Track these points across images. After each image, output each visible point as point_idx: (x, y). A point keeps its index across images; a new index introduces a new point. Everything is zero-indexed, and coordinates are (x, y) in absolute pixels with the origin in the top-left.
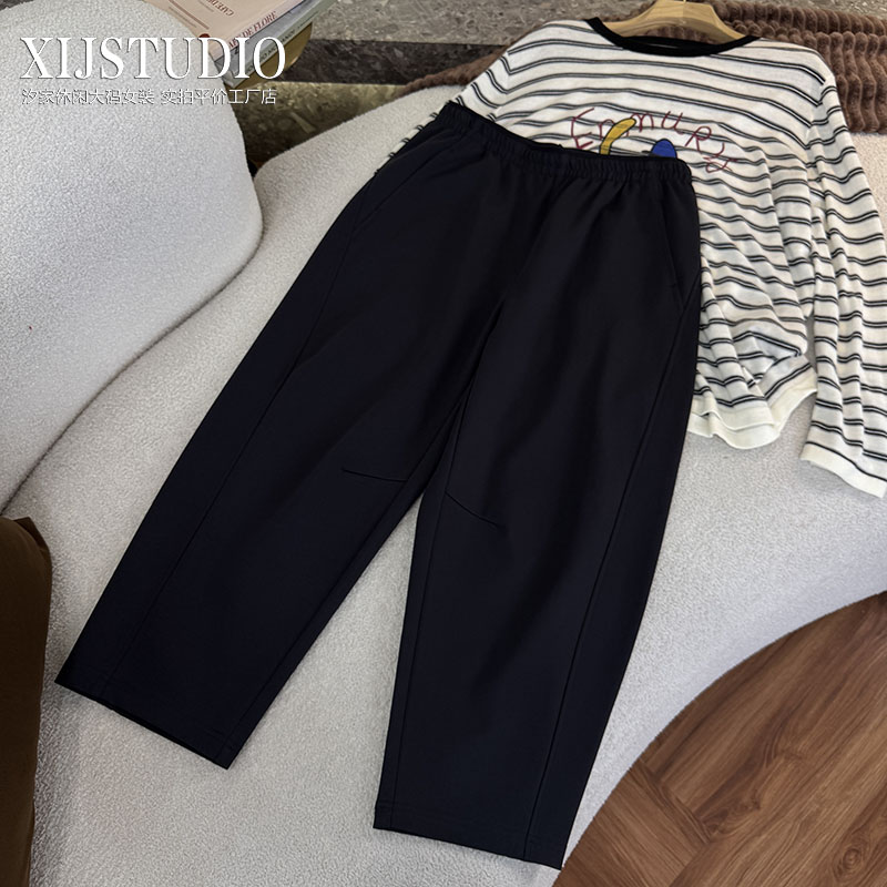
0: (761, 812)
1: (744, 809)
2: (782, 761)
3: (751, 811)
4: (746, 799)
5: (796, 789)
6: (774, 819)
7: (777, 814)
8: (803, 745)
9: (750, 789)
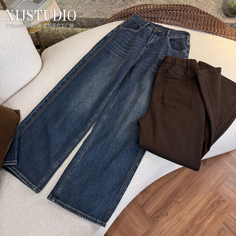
0: (168, 216)
1: (164, 215)
2: (175, 203)
5: (178, 211)
6: (171, 218)
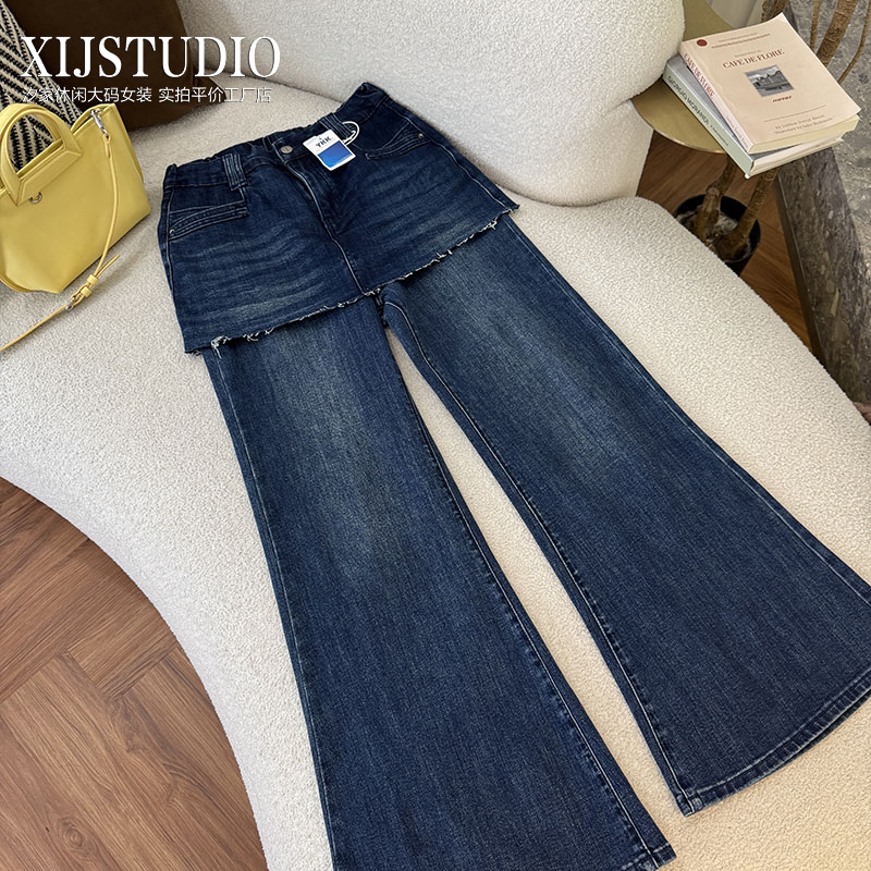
0: (126, 754)
1: (129, 738)
2: (168, 781)
3: (127, 743)
4: (137, 739)
5: (141, 791)
6: (117, 765)
7: (122, 770)
8: (179, 804)
9: (146, 745)
